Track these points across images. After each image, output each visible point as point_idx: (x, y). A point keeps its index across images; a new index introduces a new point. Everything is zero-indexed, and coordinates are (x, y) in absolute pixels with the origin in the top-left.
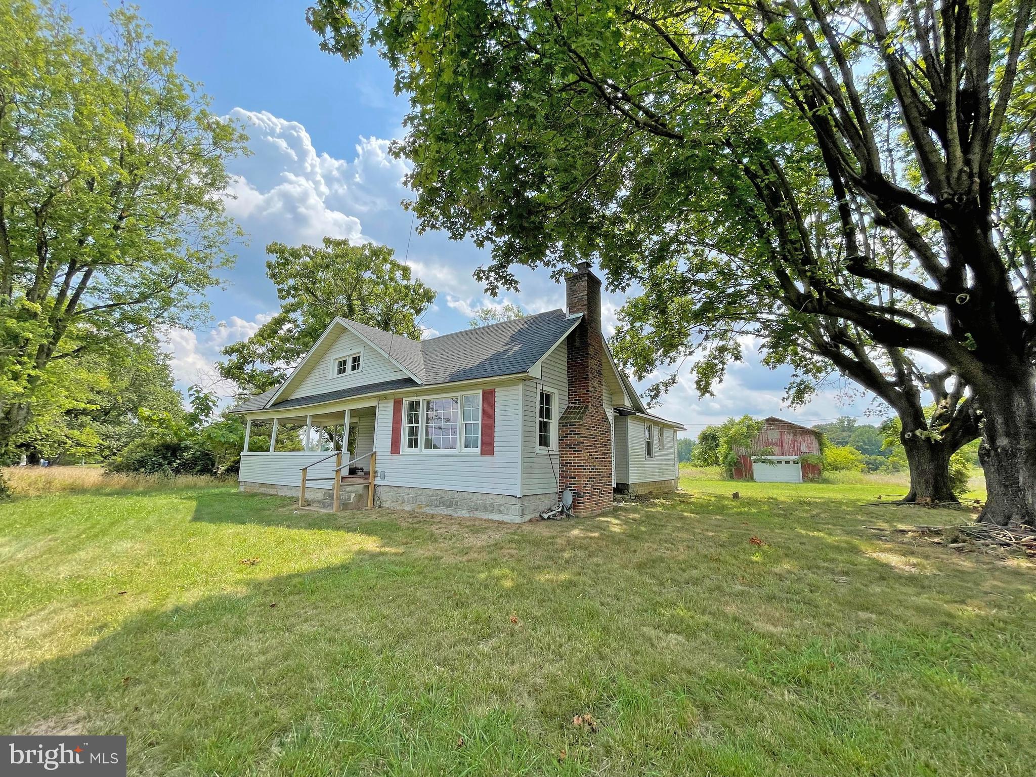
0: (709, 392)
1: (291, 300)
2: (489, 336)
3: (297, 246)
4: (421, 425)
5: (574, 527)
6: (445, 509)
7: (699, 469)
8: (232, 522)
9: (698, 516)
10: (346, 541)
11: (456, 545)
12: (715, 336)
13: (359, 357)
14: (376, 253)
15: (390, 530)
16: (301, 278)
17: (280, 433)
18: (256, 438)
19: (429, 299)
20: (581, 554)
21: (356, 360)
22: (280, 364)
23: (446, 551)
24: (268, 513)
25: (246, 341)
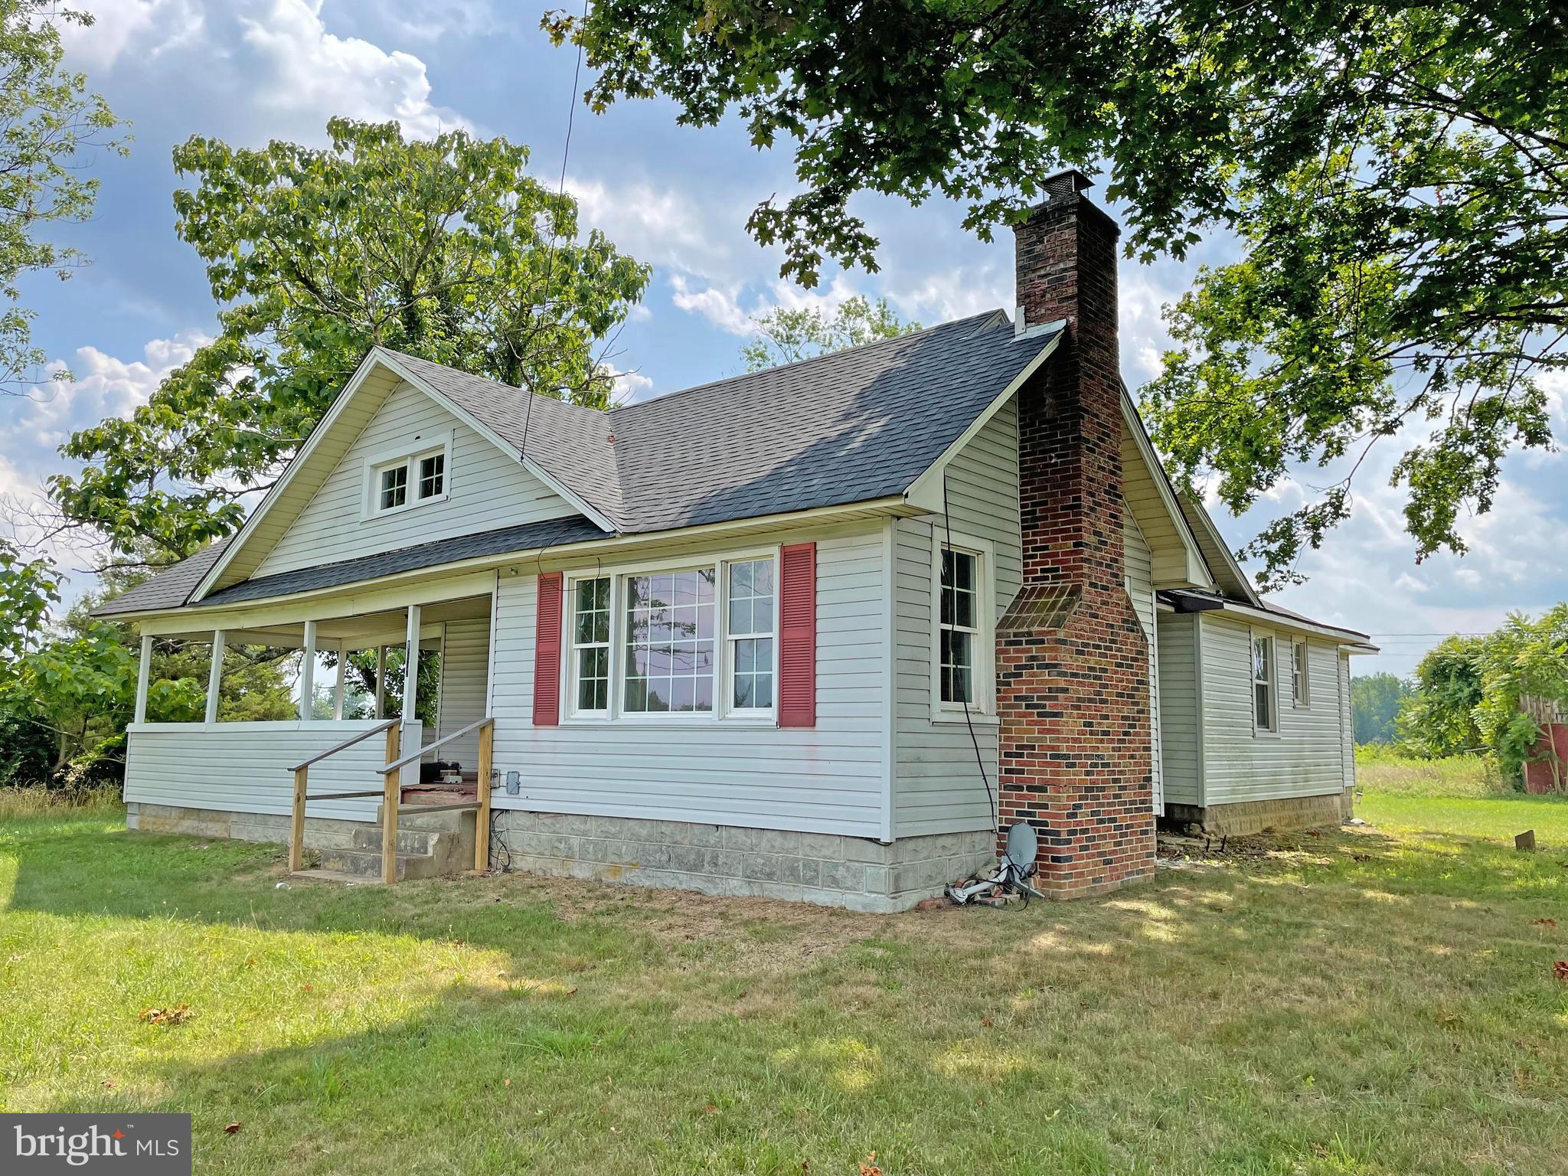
0: (1448, 539)
1: (246, 300)
2: (797, 392)
3: (258, 147)
4: (615, 647)
5: (1040, 926)
6: (683, 876)
7: (1420, 763)
8: (114, 913)
9: (1406, 901)
10: (416, 961)
11: (716, 973)
12: (1465, 374)
13: (440, 459)
14: (475, 160)
15: (536, 932)
16: (271, 237)
17: (228, 669)
18: (165, 684)
19: (630, 291)
20: (1061, 1000)
21: (433, 467)
22: (223, 478)
23: (687, 988)
24: (204, 887)
25: (128, 416)
